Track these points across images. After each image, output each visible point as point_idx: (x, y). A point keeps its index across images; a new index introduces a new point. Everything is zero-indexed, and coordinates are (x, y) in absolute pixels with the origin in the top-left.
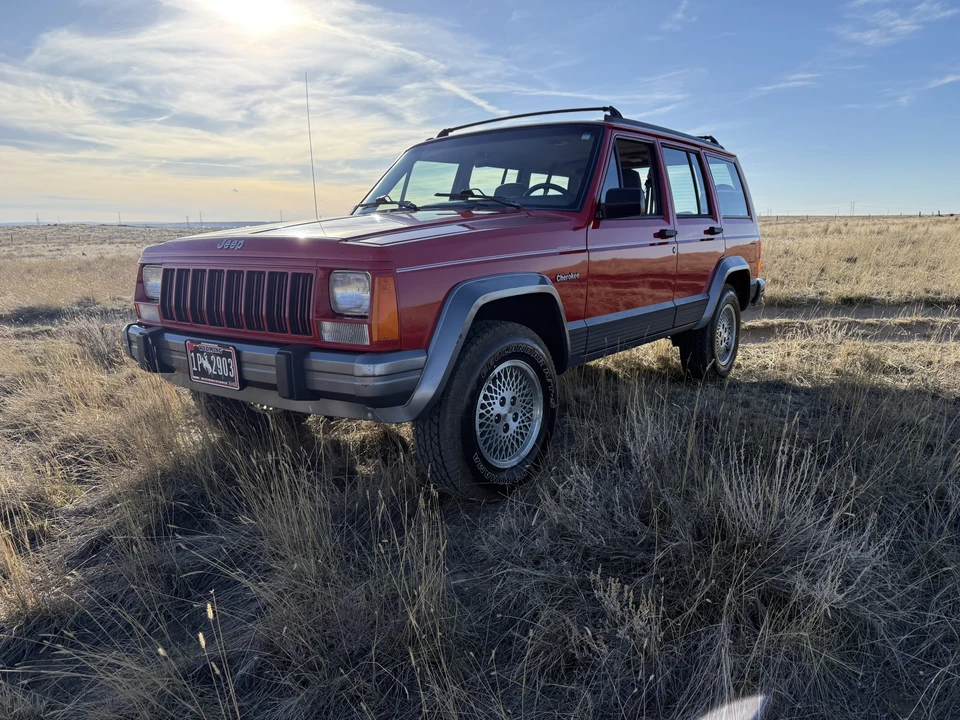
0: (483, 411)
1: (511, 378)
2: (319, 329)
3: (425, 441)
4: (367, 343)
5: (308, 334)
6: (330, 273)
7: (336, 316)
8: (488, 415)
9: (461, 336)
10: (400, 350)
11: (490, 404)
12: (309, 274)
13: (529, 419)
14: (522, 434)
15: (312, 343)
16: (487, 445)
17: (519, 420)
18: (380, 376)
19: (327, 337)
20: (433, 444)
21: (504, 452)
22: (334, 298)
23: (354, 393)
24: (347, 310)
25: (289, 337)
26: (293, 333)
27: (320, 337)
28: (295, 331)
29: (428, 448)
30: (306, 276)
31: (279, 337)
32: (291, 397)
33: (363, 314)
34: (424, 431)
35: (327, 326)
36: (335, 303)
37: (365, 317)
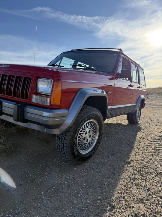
0: (80, 136)
1: (91, 125)
2: (31, 98)
3: (59, 142)
4: (49, 105)
5: (27, 99)
6: (38, 79)
7: (38, 94)
8: (81, 137)
9: (80, 107)
10: (60, 109)
11: (82, 133)
12: (30, 78)
13: (94, 138)
14: (91, 142)
15: (28, 102)
16: (80, 146)
17: (91, 138)
18: (52, 117)
19: (34, 101)
20: (62, 144)
21: (85, 148)
22: (38, 87)
23: (41, 122)
24: (42, 92)
25: (20, 99)
26: (21, 98)
27: (31, 100)
28: (22, 97)
29: (60, 144)
30: (29, 78)
31: (17, 99)
32: (18, 120)
33: (48, 94)
34: (59, 139)
35: (34, 97)
36: (38, 89)
37: (48, 95)
